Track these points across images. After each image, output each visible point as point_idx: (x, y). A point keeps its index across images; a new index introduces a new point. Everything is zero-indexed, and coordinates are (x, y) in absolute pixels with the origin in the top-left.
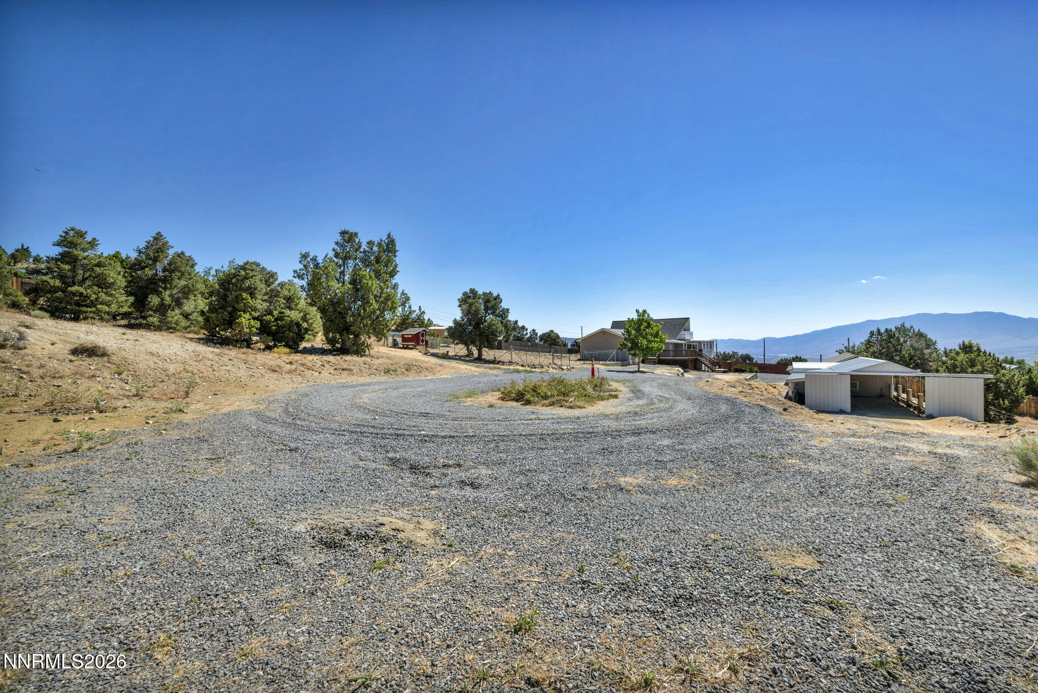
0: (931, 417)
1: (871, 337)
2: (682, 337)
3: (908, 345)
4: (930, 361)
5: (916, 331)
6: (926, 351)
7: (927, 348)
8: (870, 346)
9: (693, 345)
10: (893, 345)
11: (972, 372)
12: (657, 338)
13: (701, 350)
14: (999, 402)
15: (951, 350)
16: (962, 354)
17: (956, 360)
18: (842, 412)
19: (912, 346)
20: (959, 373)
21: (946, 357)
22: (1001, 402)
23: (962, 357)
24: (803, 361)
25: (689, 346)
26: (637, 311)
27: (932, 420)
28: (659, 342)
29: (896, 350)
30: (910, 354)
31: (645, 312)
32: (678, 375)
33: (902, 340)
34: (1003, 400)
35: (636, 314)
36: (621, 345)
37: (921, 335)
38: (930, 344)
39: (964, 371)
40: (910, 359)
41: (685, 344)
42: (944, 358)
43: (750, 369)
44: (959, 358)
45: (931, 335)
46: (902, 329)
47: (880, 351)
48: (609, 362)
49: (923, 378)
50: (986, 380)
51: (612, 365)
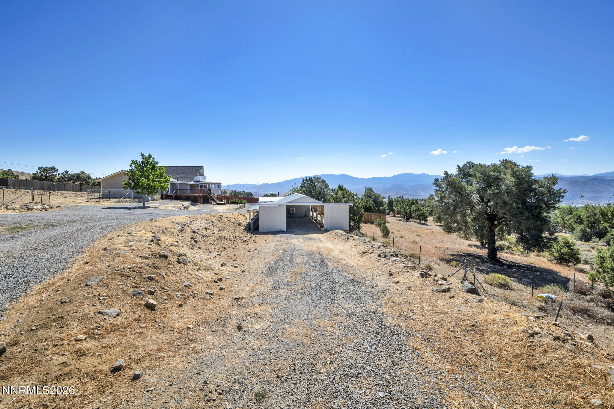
0: (326, 231)
1: (303, 182)
2: (197, 180)
3: (318, 186)
4: (327, 195)
5: (322, 179)
6: (326, 190)
7: (326, 188)
8: (303, 187)
9: (205, 186)
10: (312, 186)
11: (345, 202)
12: (162, 178)
13: (209, 190)
14: (354, 218)
15: (335, 189)
16: (340, 191)
17: (338, 195)
18: (281, 232)
19: (320, 187)
20: (339, 202)
21: (333, 192)
22: (355, 218)
23: (340, 193)
24: (275, 196)
25: (202, 186)
26: (142, 155)
27: (327, 234)
28: (164, 182)
29: (313, 189)
30: (319, 192)
31: (150, 156)
32: (181, 209)
33: (316, 184)
34: (356, 217)
35: (141, 157)
36: (126, 184)
37: (323, 182)
38: (327, 186)
39: (340, 201)
40: (319, 194)
41: (198, 185)
42: (332, 193)
43: (241, 202)
44: (339, 193)
45: (328, 182)
46: (316, 178)
47: (307, 189)
48: (123, 199)
49: (323, 206)
50: (350, 205)
51: (126, 202)
